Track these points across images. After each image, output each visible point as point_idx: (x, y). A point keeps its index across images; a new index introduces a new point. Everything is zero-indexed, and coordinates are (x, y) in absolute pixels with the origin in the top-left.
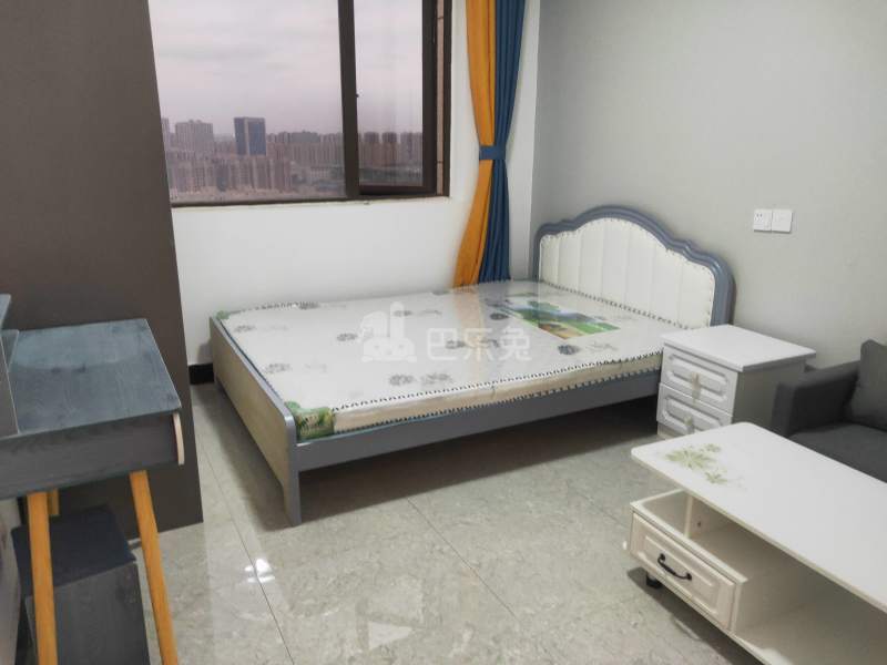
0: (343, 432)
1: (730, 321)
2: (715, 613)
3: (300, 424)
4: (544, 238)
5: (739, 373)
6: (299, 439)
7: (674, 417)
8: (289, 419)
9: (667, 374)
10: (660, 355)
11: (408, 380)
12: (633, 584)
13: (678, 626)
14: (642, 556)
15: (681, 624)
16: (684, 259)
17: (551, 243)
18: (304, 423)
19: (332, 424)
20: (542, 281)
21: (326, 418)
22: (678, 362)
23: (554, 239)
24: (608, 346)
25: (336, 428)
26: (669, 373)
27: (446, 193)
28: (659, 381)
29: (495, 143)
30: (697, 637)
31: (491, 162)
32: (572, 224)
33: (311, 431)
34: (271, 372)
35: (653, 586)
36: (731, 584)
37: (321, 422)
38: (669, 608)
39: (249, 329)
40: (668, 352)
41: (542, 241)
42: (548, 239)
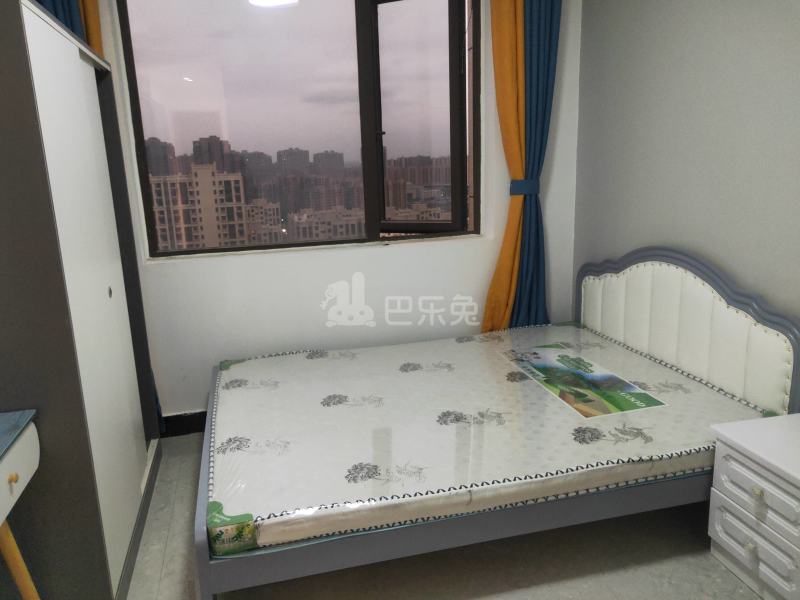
3: (213, 537)
4: (587, 278)
7: (731, 537)
9: (721, 478)
10: (711, 452)
16: (750, 320)
17: (594, 285)
18: (218, 536)
19: (254, 539)
20: (584, 327)
21: (247, 531)
22: (735, 466)
23: (597, 280)
25: (261, 541)
26: (724, 478)
27: (477, 230)
28: (710, 484)
29: (526, 176)
31: (521, 197)
32: (615, 265)
33: (227, 546)
37: (239, 535)
39: (240, 384)
40: (721, 450)
41: (584, 283)
42: (590, 281)
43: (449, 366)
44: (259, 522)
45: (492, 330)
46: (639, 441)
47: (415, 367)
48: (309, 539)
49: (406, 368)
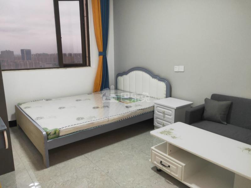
0: (63, 136)
1: (171, 96)
2: (177, 176)
3: (48, 134)
4: (119, 77)
5: (175, 109)
6: (48, 139)
8: (44, 133)
9: (156, 112)
10: (154, 106)
11: (82, 119)
12: (153, 171)
13: (167, 182)
14: (155, 162)
15: (168, 181)
16: (157, 81)
17: (120, 79)
18: (49, 134)
19: (59, 133)
20: (119, 89)
21: (57, 132)
22: (158, 108)
24: (139, 105)
25: (61, 134)
26: (156, 111)
27: (89, 65)
28: (154, 114)
29: (103, 50)
30: (172, 184)
31: (102, 56)
32: (126, 73)
33: (52, 137)
34: (38, 119)
35: (159, 171)
36: (181, 166)
37: (55, 133)
38: (164, 177)
39: (29, 107)
40: (156, 106)
41: (118, 78)
42: (120, 78)
43: (89, 99)
44: (60, 129)
45: (96, 92)
46: (140, 106)
47: (80, 100)
48: (72, 133)
49: (77, 100)
